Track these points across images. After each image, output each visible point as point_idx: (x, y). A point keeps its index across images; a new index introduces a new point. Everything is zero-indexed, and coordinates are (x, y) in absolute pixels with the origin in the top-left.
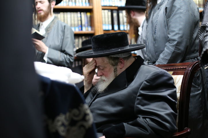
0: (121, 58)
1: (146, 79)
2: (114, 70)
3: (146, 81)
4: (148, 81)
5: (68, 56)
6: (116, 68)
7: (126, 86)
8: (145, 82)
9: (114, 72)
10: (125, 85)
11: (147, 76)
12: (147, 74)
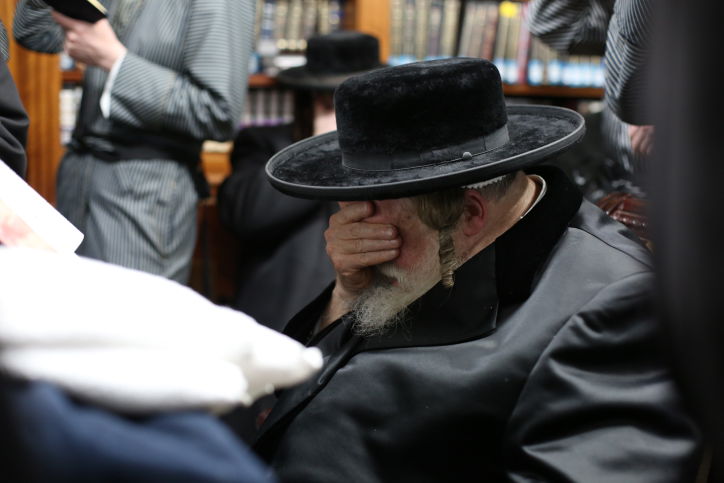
0: (471, 194)
1: (585, 309)
2: (437, 247)
3: (583, 315)
4: (593, 317)
5: (206, 98)
6: (451, 240)
7: (494, 326)
8: (580, 322)
9: (438, 258)
10: (488, 319)
11: (594, 293)
12: (592, 285)
